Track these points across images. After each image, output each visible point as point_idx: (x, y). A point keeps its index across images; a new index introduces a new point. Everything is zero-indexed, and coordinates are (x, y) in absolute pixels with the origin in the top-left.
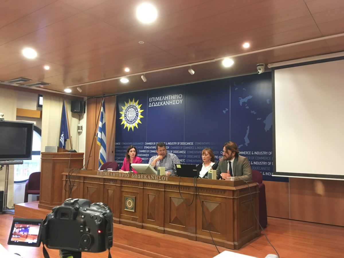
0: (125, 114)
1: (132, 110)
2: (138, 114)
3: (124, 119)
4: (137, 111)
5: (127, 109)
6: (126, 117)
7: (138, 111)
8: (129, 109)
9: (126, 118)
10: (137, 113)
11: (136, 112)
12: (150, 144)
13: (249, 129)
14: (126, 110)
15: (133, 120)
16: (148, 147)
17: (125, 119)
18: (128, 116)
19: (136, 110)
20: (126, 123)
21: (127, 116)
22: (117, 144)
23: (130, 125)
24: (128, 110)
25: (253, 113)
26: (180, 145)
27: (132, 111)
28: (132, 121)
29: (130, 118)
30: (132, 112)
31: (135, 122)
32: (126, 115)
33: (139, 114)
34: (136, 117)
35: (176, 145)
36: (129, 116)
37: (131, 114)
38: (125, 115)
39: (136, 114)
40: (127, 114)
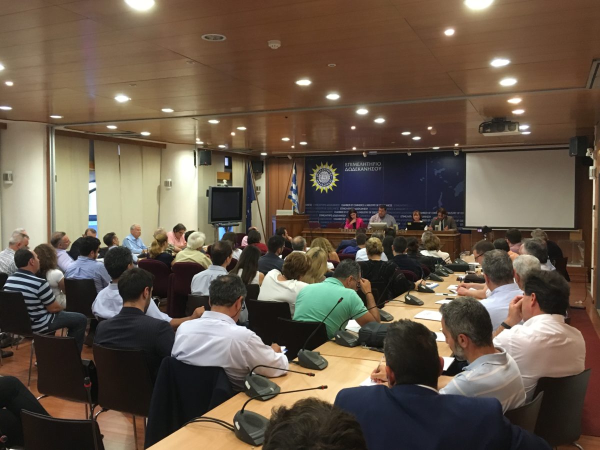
2: (332, 177)
3: (315, 182)
5: (319, 172)
6: (318, 179)
8: (321, 172)
9: (319, 181)
11: (330, 175)
13: (442, 194)
15: (327, 182)
16: (345, 209)
17: (317, 181)
18: (320, 179)
20: (319, 185)
22: (308, 205)
23: (324, 187)
25: (446, 182)
27: (326, 174)
28: (325, 184)
29: (323, 181)
31: (329, 184)
32: (318, 177)
33: (334, 177)
34: (330, 180)
36: (322, 178)
37: (324, 177)
38: (316, 177)
39: (331, 177)
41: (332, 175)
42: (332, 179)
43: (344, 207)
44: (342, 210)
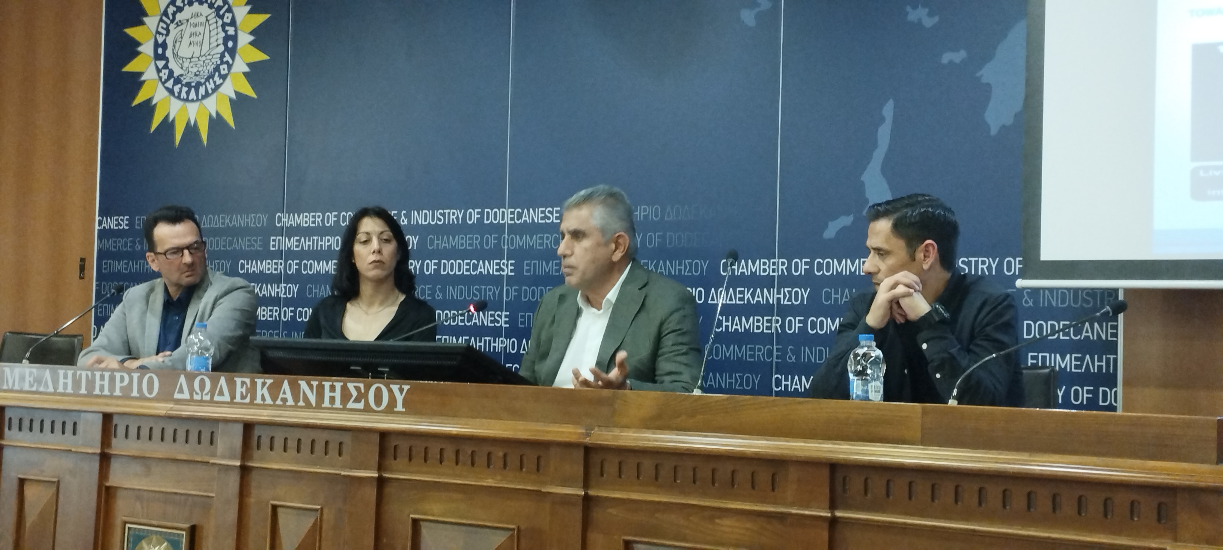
0: (160, 40)
1: (197, 15)
2: (234, 38)
3: (150, 74)
4: (227, 20)
5: (171, 9)
6: (163, 57)
7: (238, 21)
8: (180, 9)
9: (166, 67)
10: (231, 31)
11: (224, 25)
12: (305, 220)
13: (895, 121)
14: (165, 13)
15: (206, 74)
16: (291, 243)
17: (159, 71)
18: (176, 55)
19: (222, 17)
20: (166, 93)
21: (169, 53)
22: (111, 223)
23: (189, 105)
24: (179, 17)
25: (920, 20)
26: (480, 228)
27: (203, 19)
28: (199, 84)
29: (186, 64)
30: (200, 29)
31: (217, 87)
32: (164, 46)
33: (244, 39)
34: (222, 56)
35: (462, 228)
36: (185, 51)
37: (194, 39)
38: (156, 45)
39: (227, 38)
40: (170, 41)
41: (233, 23)
42: (232, 52)
43: (291, 232)
44: (278, 255)
